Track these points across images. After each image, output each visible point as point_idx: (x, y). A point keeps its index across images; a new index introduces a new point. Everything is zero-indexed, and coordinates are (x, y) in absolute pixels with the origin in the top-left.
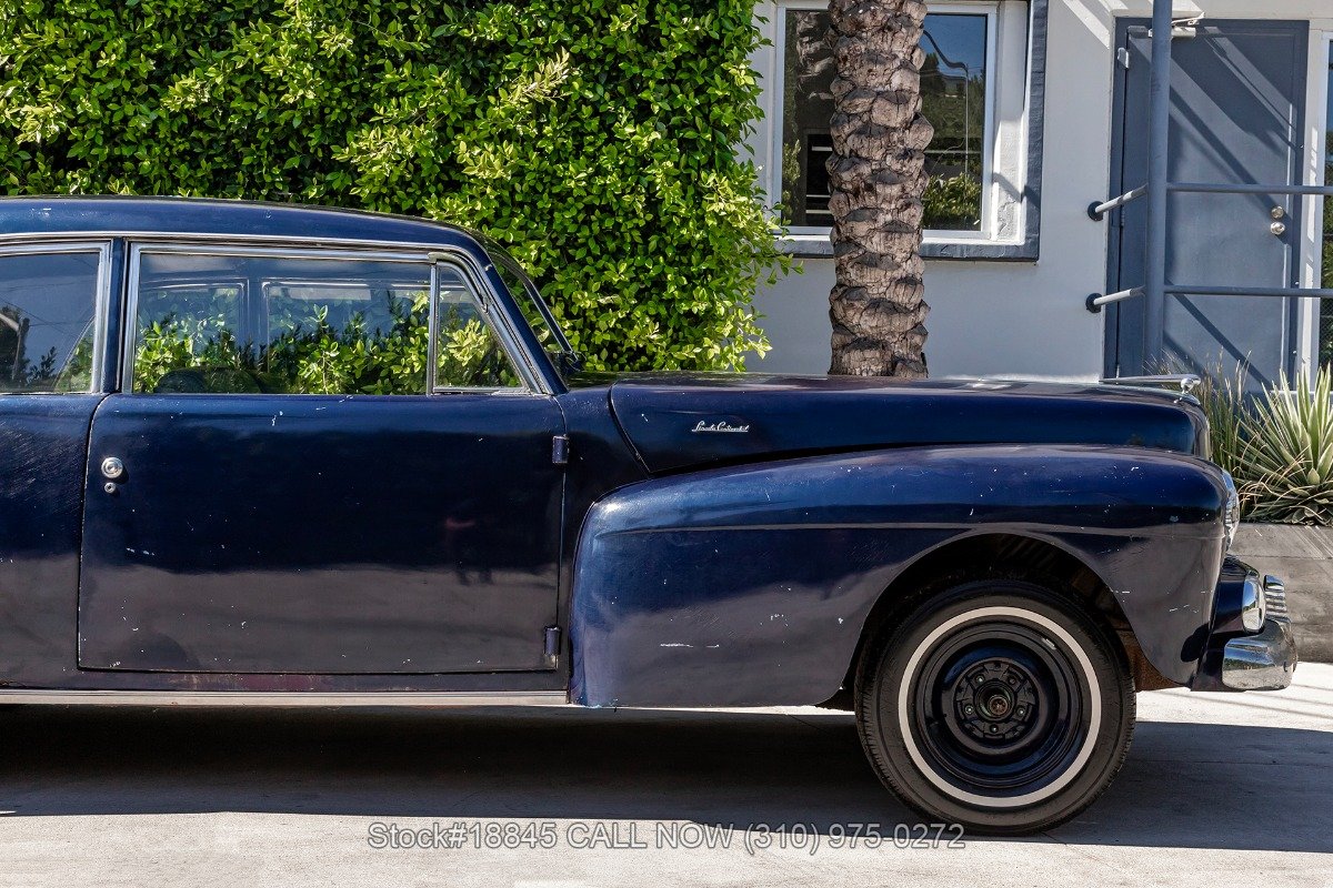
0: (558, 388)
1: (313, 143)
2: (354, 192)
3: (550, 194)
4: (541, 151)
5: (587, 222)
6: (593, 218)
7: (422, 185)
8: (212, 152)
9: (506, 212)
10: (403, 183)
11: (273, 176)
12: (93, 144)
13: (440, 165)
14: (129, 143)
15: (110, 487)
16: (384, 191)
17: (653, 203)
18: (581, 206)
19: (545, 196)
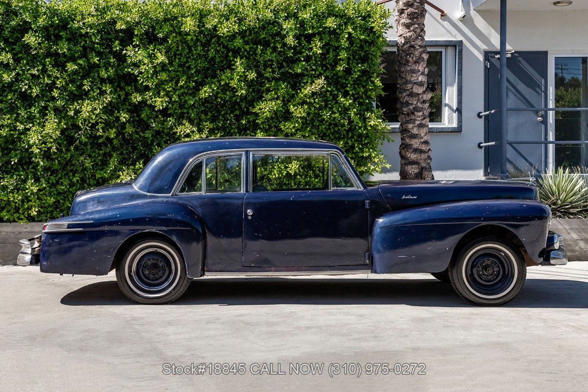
0: (365, 187)
1: (243, 106)
2: (257, 121)
3: (318, 120)
4: (315, 107)
5: (329, 129)
6: (331, 127)
7: (277, 119)
8: (211, 110)
9: (304, 126)
10: (272, 118)
11: (231, 117)
12: (176, 109)
13: (283, 112)
14: (186, 108)
15: (250, 218)
16: (266, 121)
17: (351, 122)
18: (328, 124)
19: (316, 121)
